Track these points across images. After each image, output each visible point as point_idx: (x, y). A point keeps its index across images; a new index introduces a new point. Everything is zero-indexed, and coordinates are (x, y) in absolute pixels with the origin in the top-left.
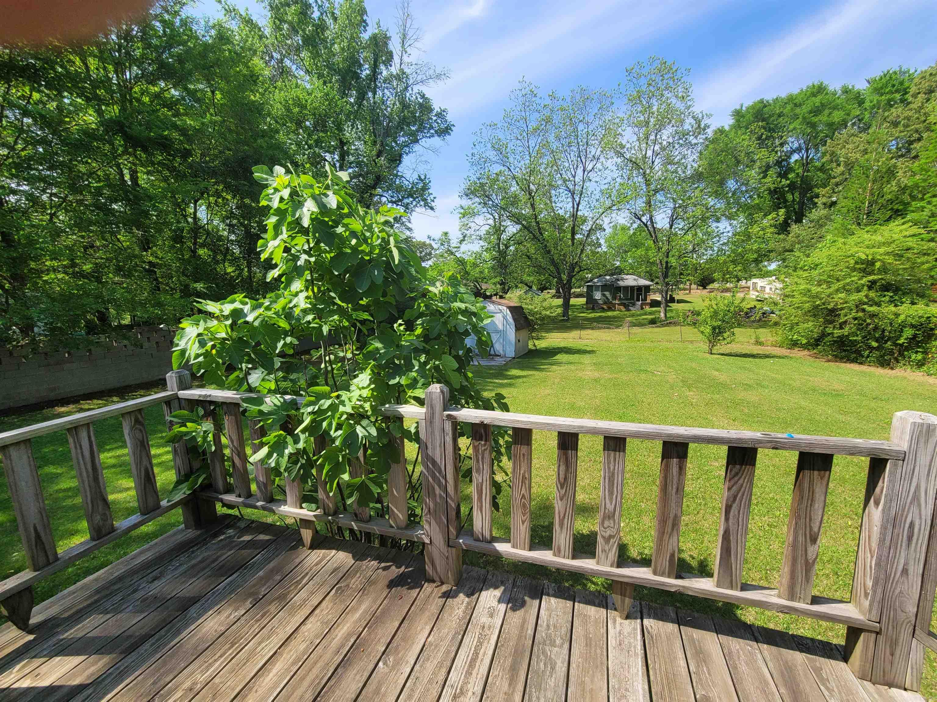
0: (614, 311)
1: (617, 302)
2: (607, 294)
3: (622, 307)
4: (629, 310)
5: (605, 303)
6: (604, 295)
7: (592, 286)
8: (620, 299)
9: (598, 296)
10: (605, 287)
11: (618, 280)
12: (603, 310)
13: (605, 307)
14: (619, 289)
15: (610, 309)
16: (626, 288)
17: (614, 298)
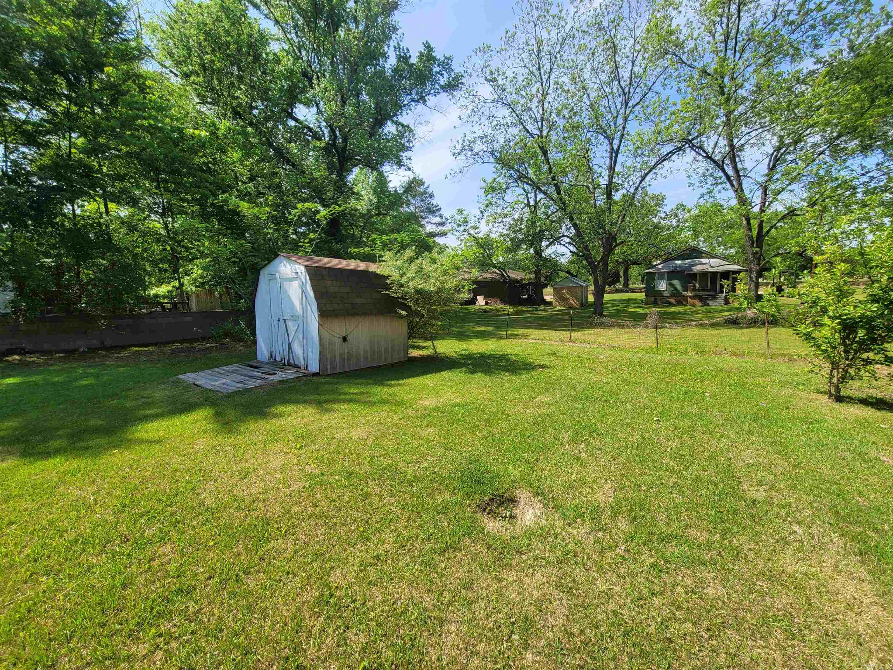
0: (686, 305)
1: (689, 294)
2: (676, 283)
3: (696, 301)
4: (706, 305)
5: (673, 295)
6: (671, 285)
7: (654, 273)
8: (694, 290)
9: (662, 286)
10: (673, 275)
11: (693, 265)
12: (670, 304)
13: (673, 301)
14: (693, 276)
15: (679, 303)
16: (704, 275)
17: (685, 289)
